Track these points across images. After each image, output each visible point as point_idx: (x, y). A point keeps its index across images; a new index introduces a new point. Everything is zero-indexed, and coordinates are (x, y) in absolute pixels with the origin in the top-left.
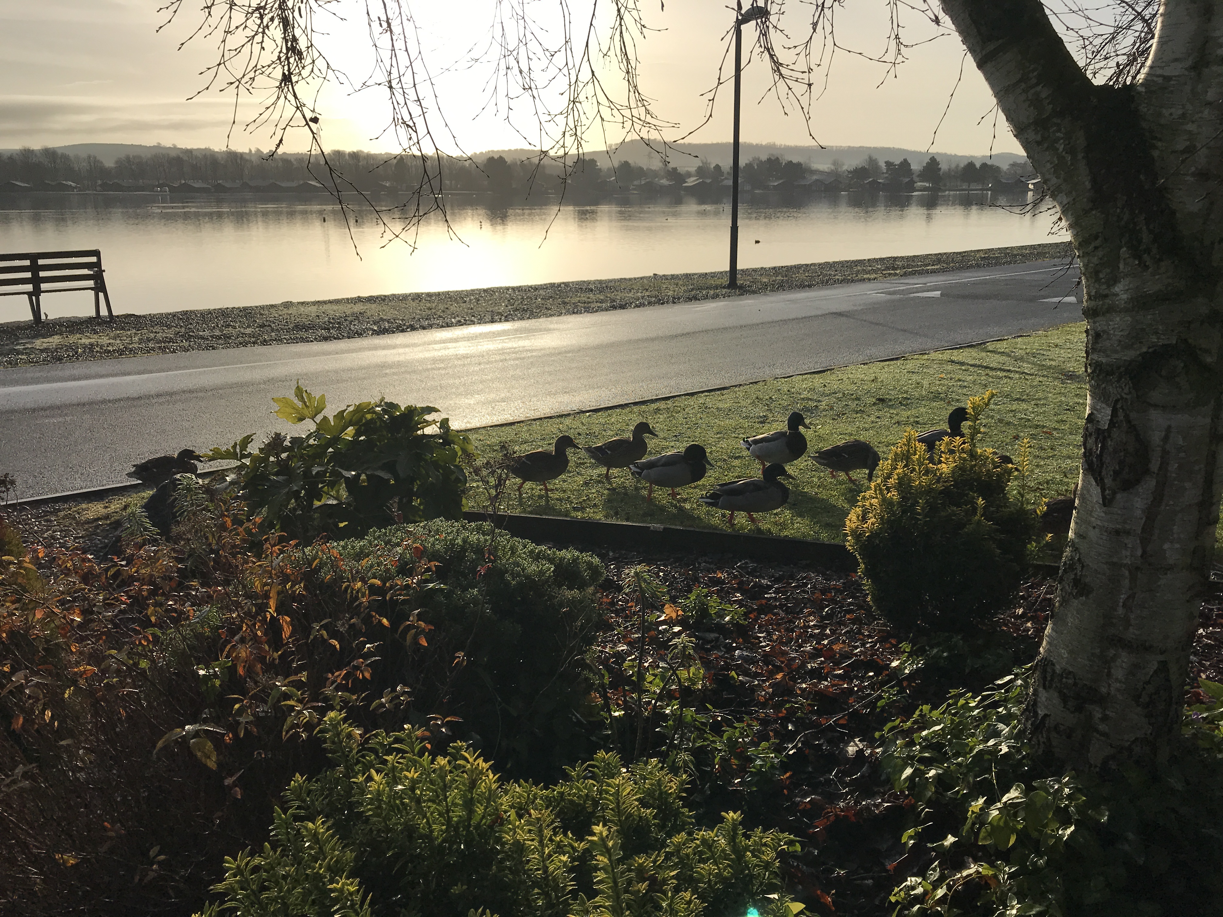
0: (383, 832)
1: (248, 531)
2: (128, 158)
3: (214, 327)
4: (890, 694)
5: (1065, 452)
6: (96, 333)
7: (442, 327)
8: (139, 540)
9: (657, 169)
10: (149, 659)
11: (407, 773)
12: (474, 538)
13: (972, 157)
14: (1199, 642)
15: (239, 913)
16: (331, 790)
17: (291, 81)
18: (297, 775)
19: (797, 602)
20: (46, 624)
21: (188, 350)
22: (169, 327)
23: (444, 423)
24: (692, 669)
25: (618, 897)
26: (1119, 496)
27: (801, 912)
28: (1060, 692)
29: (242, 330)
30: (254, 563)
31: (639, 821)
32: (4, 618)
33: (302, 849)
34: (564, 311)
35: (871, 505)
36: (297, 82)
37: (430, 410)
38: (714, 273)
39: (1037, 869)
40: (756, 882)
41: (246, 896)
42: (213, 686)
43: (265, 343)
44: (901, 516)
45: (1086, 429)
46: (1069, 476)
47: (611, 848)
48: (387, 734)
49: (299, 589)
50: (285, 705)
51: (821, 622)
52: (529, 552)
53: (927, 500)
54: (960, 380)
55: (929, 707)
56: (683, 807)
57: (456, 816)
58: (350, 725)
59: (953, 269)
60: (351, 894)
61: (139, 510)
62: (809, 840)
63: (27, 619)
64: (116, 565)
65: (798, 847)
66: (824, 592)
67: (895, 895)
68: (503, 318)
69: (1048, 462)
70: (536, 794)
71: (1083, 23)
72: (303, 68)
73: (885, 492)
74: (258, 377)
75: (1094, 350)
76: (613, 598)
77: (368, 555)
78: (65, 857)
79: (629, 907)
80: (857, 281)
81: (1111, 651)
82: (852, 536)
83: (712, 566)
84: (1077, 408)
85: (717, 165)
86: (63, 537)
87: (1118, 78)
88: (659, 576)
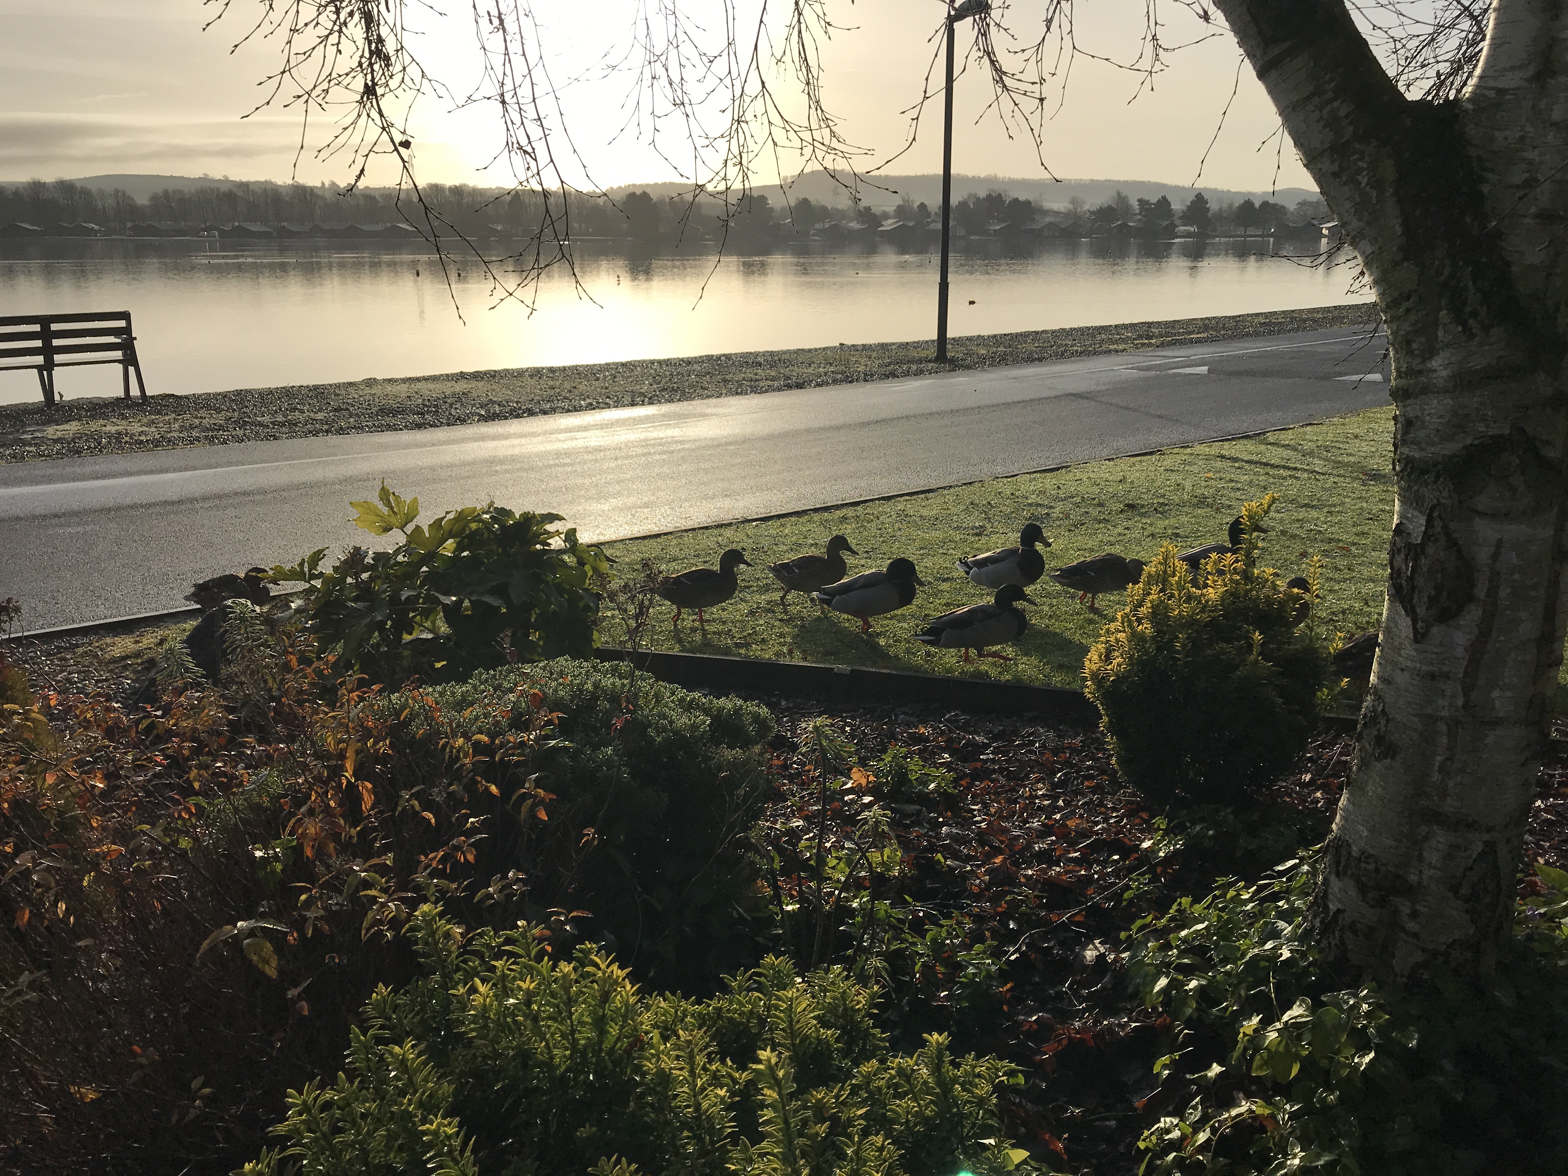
0: (490, 1058)
1: (319, 673)
2: (166, 193)
3: (276, 412)
4: (1140, 884)
5: (1365, 572)
6: (124, 418)
7: (568, 411)
8: (180, 684)
9: (845, 208)
10: (192, 837)
11: (521, 984)
12: (608, 682)
13: (1249, 193)
14: (1536, 817)
15: (305, 1162)
16: (424, 1005)
17: (375, 94)
18: (380, 985)
19: (1022, 765)
20: (59, 791)
21: (243, 440)
22: (218, 411)
23: (571, 535)
24: (887, 851)
25: (791, 1142)
26: (1434, 630)
27: (1025, 1162)
28: (1357, 881)
29: (312, 415)
30: (327, 713)
31: (817, 1045)
32: (6, 783)
33: (386, 1081)
34: (724, 391)
35: (1117, 641)
36: (383, 95)
37: (553, 518)
38: (918, 342)
39: (1326, 1107)
40: (967, 1123)
41: (315, 1140)
42: (274, 871)
43: (341, 431)
44: (1155, 655)
45: (1393, 543)
46: (1371, 603)
47: (782, 1079)
48: (495, 934)
49: (384, 747)
50: (366, 896)
51: (1053, 790)
52: (679, 700)
53: (1189, 634)
54: (1232, 481)
55: (1190, 899)
56: (873, 1028)
57: (584, 1038)
58: (448, 922)
59: (1224, 338)
60: (449, 1137)
61: (178, 646)
62: (1034, 1070)
63: (34, 785)
64: (148, 715)
65: (1021, 1079)
66: (1056, 752)
67: (1144, 1140)
68: (646, 400)
69: (1344, 586)
70: (685, 1010)
71: (1393, 20)
72: (391, 77)
73: (1136, 624)
74: (332, 475)
75: (1404, 442)
76: (786, 759)
77: (472, 704)
78: (83, 1090)
79: (804, 1155)
80: (1100, 353)
81: (1423, 827)
82: (1092, 679)
83: (912, 719)
84: (1383, 516)
85: (922, 204)
86: (81, 681)
87: (1438, 91)
88: (844, 732)
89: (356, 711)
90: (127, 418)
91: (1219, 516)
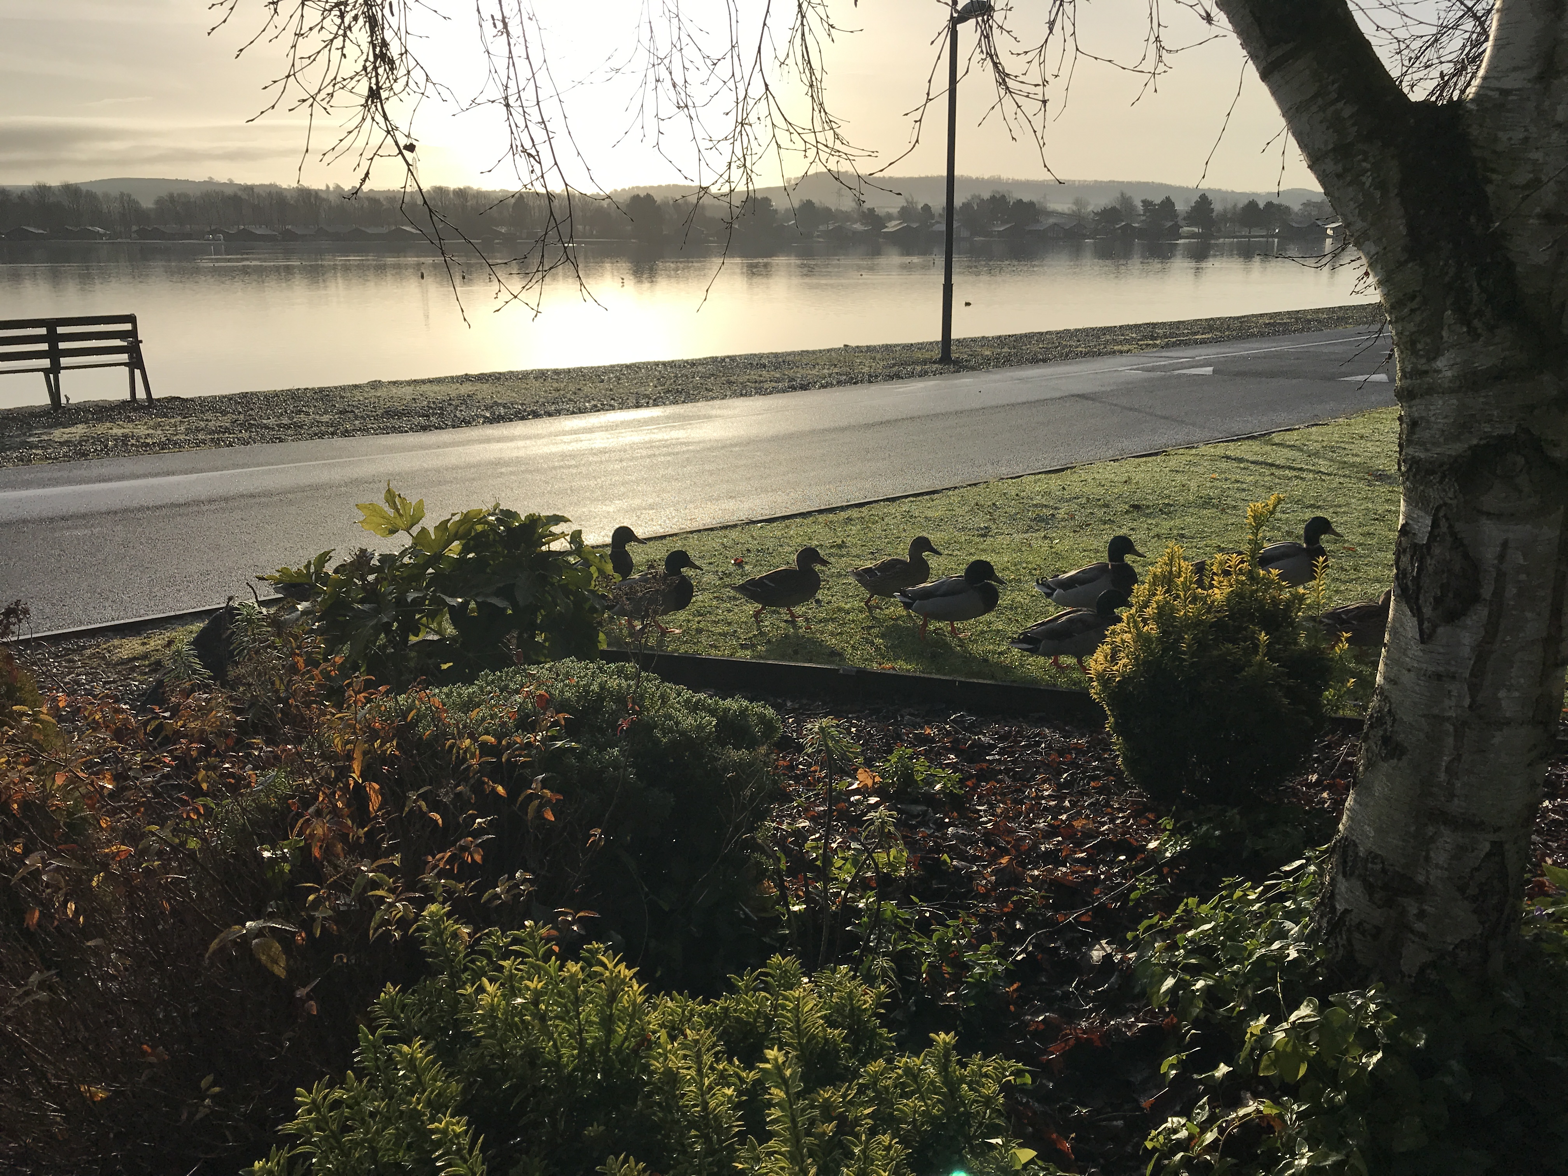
0: (498, 1058)
1: (326, 675)
2: (171, 196)
3: (282, 414)
4: (1146, 884)
5: (1372, 574)
6: (131, 420)
7: (573, 413)
8: (187, 685)
9: (849, 210)
10: (201, 839)
11: (528, 983)
12: (614, 683)
13: (1253, 193)
14: (1544, 817)
15: (314, 1160)
16: (431, 1004)
17: (380, 98)
18: (389, 984)
19: (1028, 765)
20: (68, 793)
21: (248, 443)
22: (224, 413)
23: (576, 537)
24: (893, 852)
25: (798, 1141)
26: (1440, 630)
27: (1032, 1161)
28: (1364, 881)
29: (317, 417)
30: (334, 715)
31: (825, 1044)
32: (15, 784)
33: (394, 1080)
34: (729, 393)
35: (1123, 641)
36: (387, 99)
37: (558, 519)
38: (922, 344)
39: (1334, 1108)
40: (975, 1123)
41: (324, 1139)
42: (282, 871)
43: (346, 434)
44: (1161, 656)
45: (1399, 544)
47: (789, 1078)
48: (503, 934)
49: (391, 748)
50: (373, 896)
51: (1059, 790)
52: (685, 701)
53: (1195, 635)
54: (1237, 481)
55: (1196, 899)
56: (880, 1028)
57: (591, 1038)
58: (456, 922)
59: (1229, 339)
60: (457, 1136)
61: (186, 648)
62: (1042, 1070)
63: (44, 786)
64: (156, 717)
65: (1028, 1079)
66: (1061, 752)
67: (1152, 1140)
68: (651, 401)
69: (1350, 586)
70: (692, 1010)
71: (1397, 20)
72: (395, 81)
73: (1141, 625)
74: (338, 477)
75: (1409, 442)
76: (792, 760)
77: (478, 705)
78: (92, 1089)
79: (811, 1154)
80: (1106, 354)
81: (1431, 828)
82: (1098, 680)
83: (918, 720)
84: (1388, 517)
85: (926, 205)
86: (89, 682)
87: (1442, 92)
88: (850, 733)
89: (363, 712)
90: (133, 421)
91: (1224, 517)
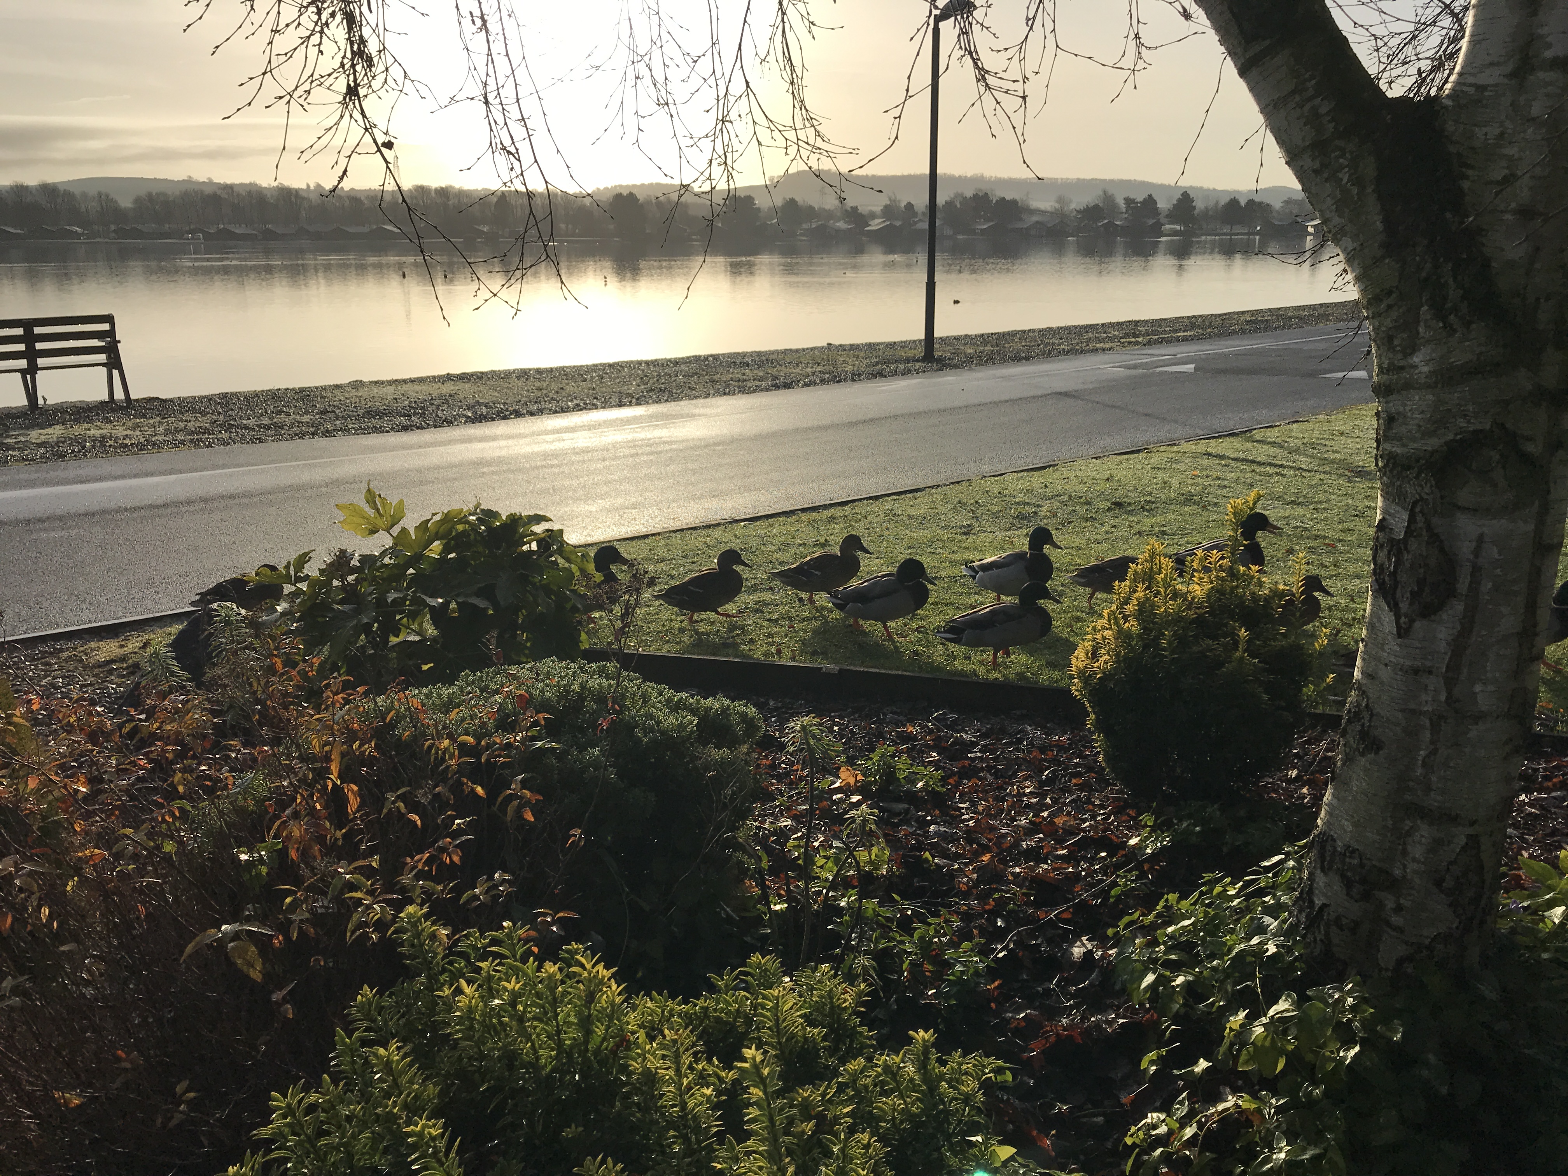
0: (476, 1060)
1: (304, 674)
2: (150, 195)
3: (262, 414)
4: (1127, 881)
5: (1351, 569)
6: (109, 421)
7: (556, 412)
8: (164, 687)
9: (832, 208)
10: (177, 842)
11: (506, 984)
12: (594, 682)
13: (1235, 191)
14: (1520, 810)
15: (289, 1165)
16: (409, 1006)
17: (357, 95)
18: (366, 987)
19: (1010, 763)
20: (42, 796)
21: (228, 444)
22: (204, 414)
24: (875, 850)
25: (776, 1140)
26: (1417, 625)
27: (1012, 1158)
28: (1343, 876)
29: (298, 417)
30: (312, 716)
31: (804, 1043)
33: (371, 1083)
34: (712, 392)
35: (1104, 638)
36: (366, 96)
37: (539, 519)
38: (905, 342)
39: (1311, 1102)
40: (954, 1120)
41: (299, 1144)
42: (259, 874)
43: (327, 434)
44: (1142, 652)
45: (1376, 539)
46: (1356, 600)
47: (767, 1077)
48: (481, 935)
49: (369, 748)
50: (351, 898)
51: (1040, 788)
52: (666, 700)
53: (1175, 631)
54: (1218, 478)
55: (1177, 895)
56: (860, 1026)
57: (570, 1039)
58: (434, 923)
59: (1210, 336)
60: (433, 1139)
61: (164, 650)
62: (1022, 1067)
63: (17, 790)
64: (132, 719)
65: (1009, 1076)
66: (1043, 749)
67: (1131, 1136)
68: (634, 400)
70: (672, 1010)
71: (1376, 17)
72: (374, 78)
73: (1122, 621)
74: (318, 477)
75: (1387, 438)
76: (774, 759)
77: (458, 706)
78: (67, 1095)
79: (789, 1153)
80: (1087, 352)
81: (1407, 822)
82: (1079, 677)
83: (901, 718)
84: (1368, 513)
85: (909, 203)
86: (65, 685)
87: (1420, 87)
88: (831, 730)
89: (341, 712)
90: (111, 422)
91: (1205, 514)
